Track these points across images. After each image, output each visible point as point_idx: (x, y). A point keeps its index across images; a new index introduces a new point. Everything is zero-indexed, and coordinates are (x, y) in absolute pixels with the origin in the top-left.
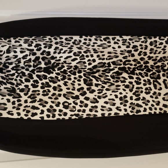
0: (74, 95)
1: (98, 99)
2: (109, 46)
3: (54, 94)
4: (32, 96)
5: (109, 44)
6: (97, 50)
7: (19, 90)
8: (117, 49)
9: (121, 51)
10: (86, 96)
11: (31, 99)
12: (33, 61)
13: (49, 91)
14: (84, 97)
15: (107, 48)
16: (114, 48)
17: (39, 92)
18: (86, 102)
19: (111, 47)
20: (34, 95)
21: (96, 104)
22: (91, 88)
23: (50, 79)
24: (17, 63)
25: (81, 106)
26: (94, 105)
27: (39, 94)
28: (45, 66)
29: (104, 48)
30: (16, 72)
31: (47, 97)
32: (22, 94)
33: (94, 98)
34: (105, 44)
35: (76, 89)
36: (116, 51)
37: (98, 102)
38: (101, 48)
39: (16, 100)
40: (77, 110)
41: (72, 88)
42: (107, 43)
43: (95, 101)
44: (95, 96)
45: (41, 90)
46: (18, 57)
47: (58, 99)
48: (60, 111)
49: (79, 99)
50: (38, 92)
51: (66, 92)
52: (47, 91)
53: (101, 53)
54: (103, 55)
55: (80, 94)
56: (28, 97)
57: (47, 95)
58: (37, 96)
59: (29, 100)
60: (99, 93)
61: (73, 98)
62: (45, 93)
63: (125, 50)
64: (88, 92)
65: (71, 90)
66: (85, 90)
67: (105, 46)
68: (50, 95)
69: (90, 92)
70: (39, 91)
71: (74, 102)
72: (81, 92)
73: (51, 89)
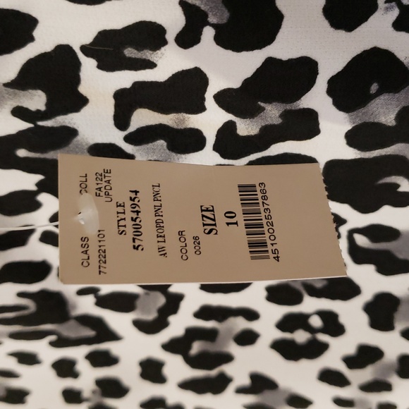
3: (366, 355)
4: (196, 347)
7: (90, 299)
11: (193, 362)
12: (224, 99)
13: (333, 325)
17: (254, 326)
20: (210, 335)
23: (361, 240)
27: (247, 338)
28: (351, 154)
30: (42, 187)
31: (310, 368)
32: (118, 321)
45: (272, 313)
47: (387, 387)
50: (240, 324)
52: (316, 322)
57: (314, 350)
58: (234, 349)
59: (177, 368)
62: (301, 337)
68: (333, 359)
70: (251, 315)
73: (351, 313)
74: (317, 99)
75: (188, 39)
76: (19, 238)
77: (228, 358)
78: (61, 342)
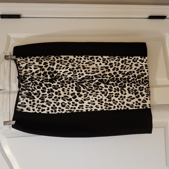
0: (69, 98)
1: (84, 101)
2: (94, 63)
3: (56, 97)
4: (42, 98)
5: (93, 62)
6: (85, 67)
7: (33, 94)
8: (99, 66)
9: (101, 67)
10: (76, 99)
11: (41, 100)
12: (43, 75)
13: (53, 95)
14: (75, 100)
15: (92, 65)
16: (96, 65)
17: (46, 96)
18: (76, 103)
19: (95, 64)
20: (43, 97)
21: (83, 104)
22: (80, 93)
23: (53, 87)
24: (32, 75)
25: (73, 105)
26: (81, 104)
28: (50, 78)
29: (89, 65)
30: (31, 82)
31: (51, 99)
32: (35, 96)
33: (81, 100)
34: (91, 62)
35: (70, 94)
36: (98, 67)
37: (83, 103)
38: (88, 65)
39: (31, 100)
40: (70, 108)
41: (68, 93)
42: (92, 61)
43: (82, 102)
44: (82, 99)
45: (48, 94)
46: (33, 72)
47: (58, 100)
48: (60, 108)
49: (72, 101)
50: (45, 96)
51: (64, 96)
52: (51, 95)
53: (88, 69)
54: (89, 71)
55: (72, 98)
56: (39, 99)
57: (51, 97)
58: (45, 98)
59: (40, 101)
60: (84, 97)
61: (68, 100)
62: (50, 96)
63: (104, 67)
64: (77, 96)
65: (66, 95)
66: (76, 94)
67: (91, 63)
68: (53, 98)
69: (79, 96)
70: (46, 95)
71: (68, 103)
72: (73, 96)
73: (54, 93)
74: (47, 74)
75: (40, 71)
76: (29, 87)
77: (44, 99)
78: (30, 99)
